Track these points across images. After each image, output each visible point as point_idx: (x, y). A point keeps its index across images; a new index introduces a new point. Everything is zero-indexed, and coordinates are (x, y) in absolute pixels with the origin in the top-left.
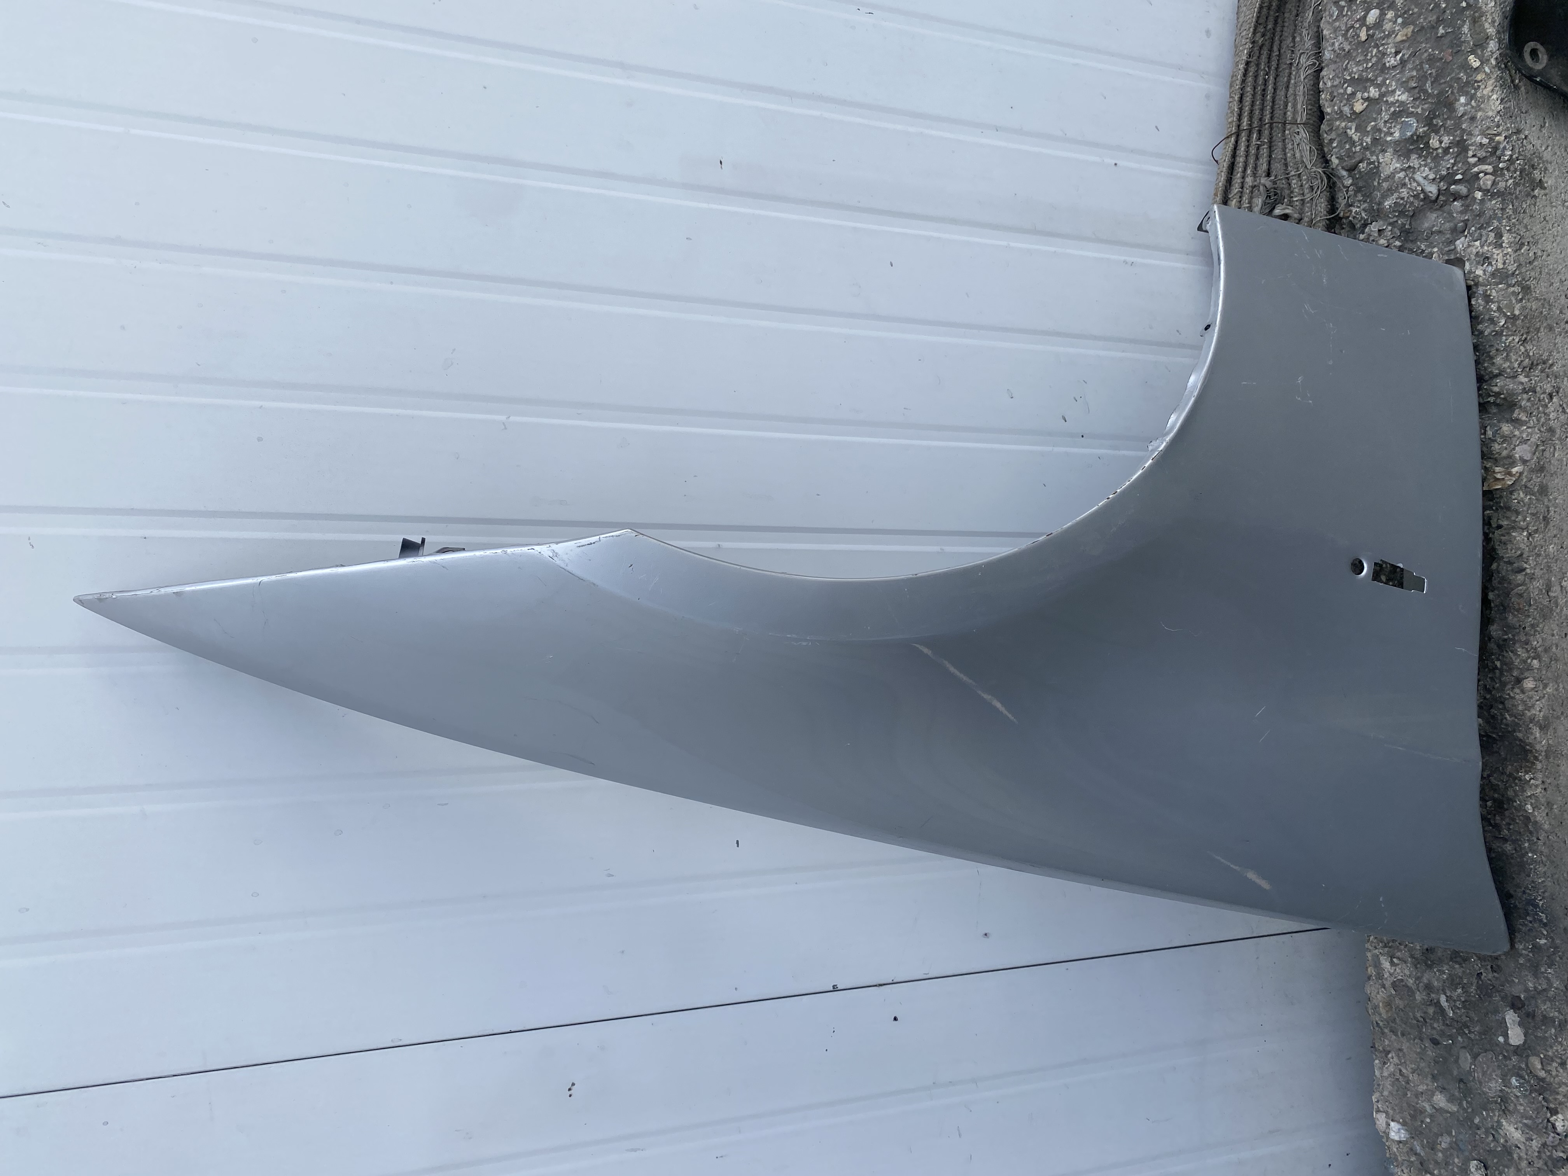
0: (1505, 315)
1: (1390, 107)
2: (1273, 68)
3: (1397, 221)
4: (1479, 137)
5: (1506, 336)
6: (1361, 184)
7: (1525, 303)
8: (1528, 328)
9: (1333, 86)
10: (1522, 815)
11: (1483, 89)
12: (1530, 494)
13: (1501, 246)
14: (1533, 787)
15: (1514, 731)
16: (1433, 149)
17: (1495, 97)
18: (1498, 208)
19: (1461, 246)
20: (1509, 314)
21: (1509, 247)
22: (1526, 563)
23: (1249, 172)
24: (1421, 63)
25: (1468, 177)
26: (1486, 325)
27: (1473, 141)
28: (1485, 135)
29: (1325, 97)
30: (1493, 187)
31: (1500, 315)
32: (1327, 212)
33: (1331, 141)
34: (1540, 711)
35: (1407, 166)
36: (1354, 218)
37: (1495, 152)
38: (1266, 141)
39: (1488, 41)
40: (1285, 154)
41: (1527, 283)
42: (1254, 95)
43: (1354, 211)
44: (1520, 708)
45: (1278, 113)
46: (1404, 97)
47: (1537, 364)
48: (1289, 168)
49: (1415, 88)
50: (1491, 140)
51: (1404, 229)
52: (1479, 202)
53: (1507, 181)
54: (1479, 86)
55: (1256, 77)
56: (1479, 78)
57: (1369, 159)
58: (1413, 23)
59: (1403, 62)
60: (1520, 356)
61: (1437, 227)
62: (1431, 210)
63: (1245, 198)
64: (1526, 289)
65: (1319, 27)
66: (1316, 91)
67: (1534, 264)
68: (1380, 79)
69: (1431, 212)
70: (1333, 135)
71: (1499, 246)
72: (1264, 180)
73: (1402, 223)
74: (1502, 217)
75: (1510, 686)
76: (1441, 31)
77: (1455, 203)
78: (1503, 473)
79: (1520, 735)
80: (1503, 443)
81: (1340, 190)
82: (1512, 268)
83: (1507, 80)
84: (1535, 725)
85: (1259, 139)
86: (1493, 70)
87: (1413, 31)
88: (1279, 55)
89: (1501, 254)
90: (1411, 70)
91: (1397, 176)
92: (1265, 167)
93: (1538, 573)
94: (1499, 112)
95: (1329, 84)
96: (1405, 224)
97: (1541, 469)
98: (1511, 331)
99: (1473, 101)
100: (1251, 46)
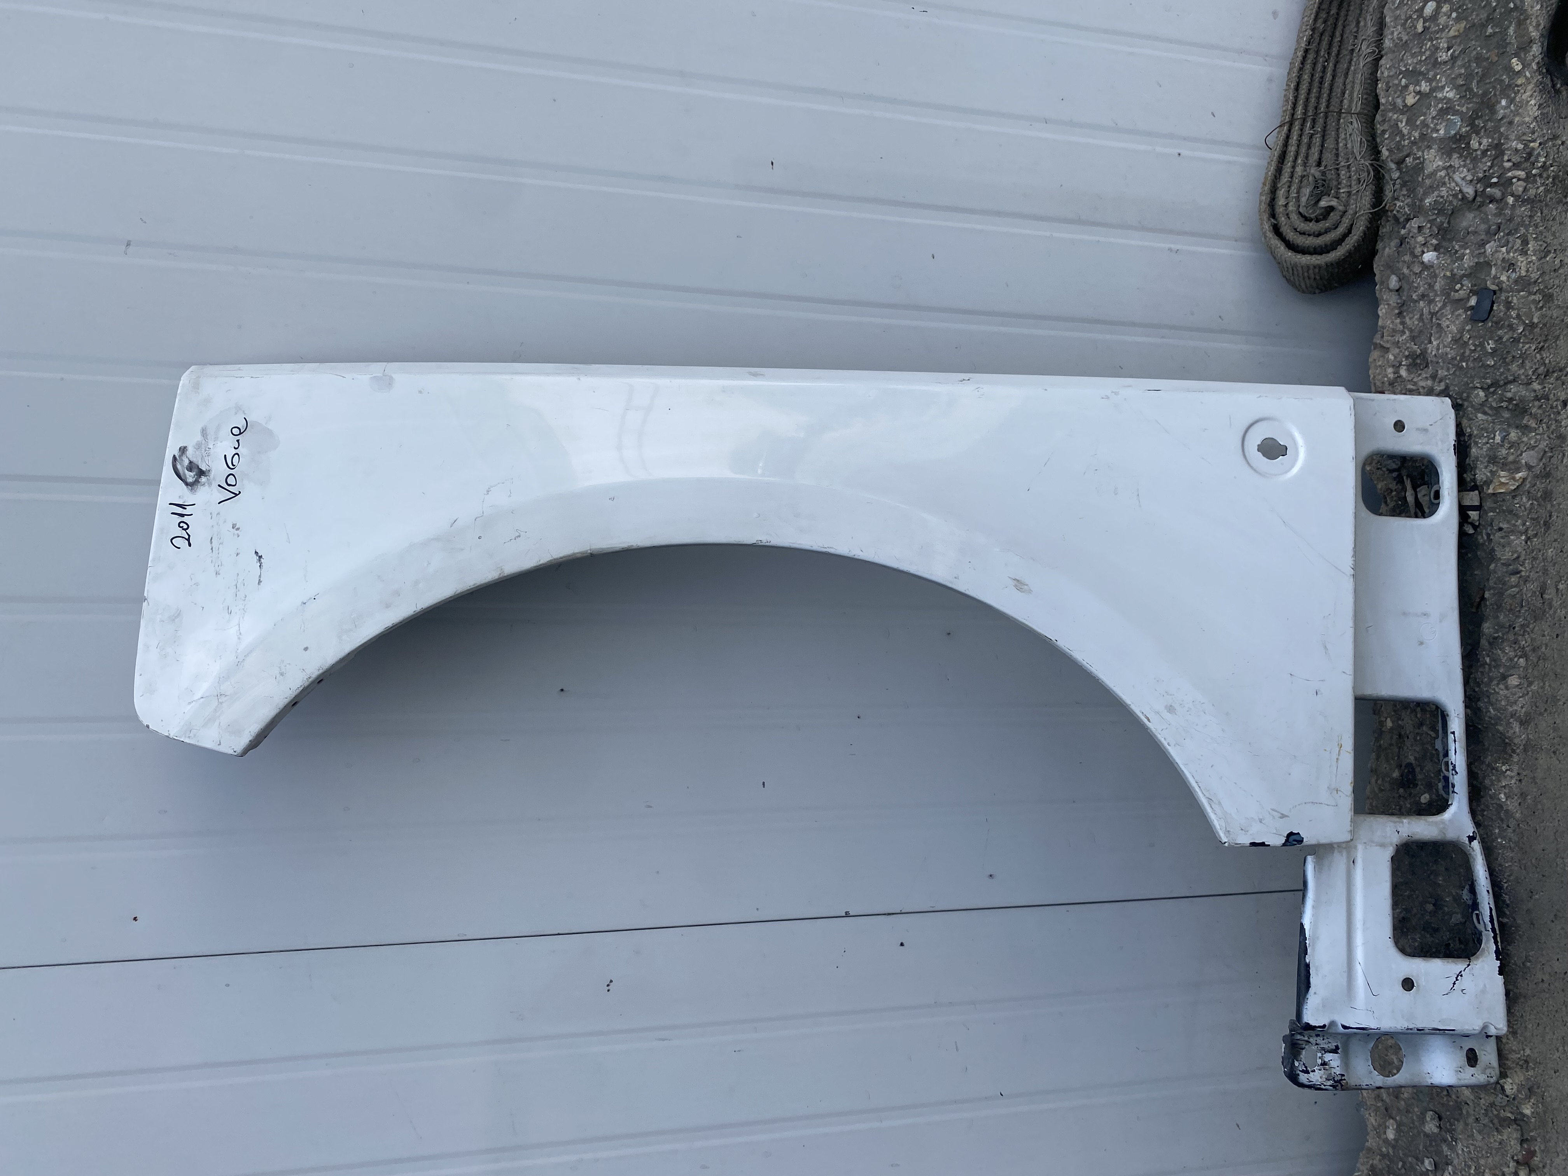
0: (1524, 322)
1: (1438, 104)
2: (1333, 54)
3: (1436, 219)
4: (1515, 142)
5: (1523, 343)
6: (1407, 178)
7: (1546, 311)
8: (1546, 336)
9: (1388, 76)
10: (1496, 804)
11: (1522, 94)
12: (1533, 500)
13: (1526, 253)
14: (1508, 778)
15: (1496, 724)
16: (1473, 150)
17: (1533, 102)
18: (1526, 216)
19: (1490, 250)
20: (1527, 322)
21: (1534, 255)
22: (1521, 565)
23: (1299, 161)
24: (1469, 61)
25: (1503, 181)
26: (1506, 331)
27: (1509, 146)
28: (1521, 140)
29: (1382, 86)
30: (1524, 194)
31: (1519, 322)
32: (1371, 206)
33: (1384, 132)
34: (1522, 707)
35: (1448, 164)
36: (1398, 211)
37: (1530, 158)
38: (1319, 130)
39: (1531, 44)
40: (1337, 144)
41: (1550, 291)
42: (1311, 84)
43: (1398, 205)
44: (1503, 703)
45: (1335, 101)
46: (1451, 95)
47: (1554, 372)
48: (1340, 158)
49: (1463, 85)
50: (1526, 145)
51: (1442, 227)
52: (1510, 207)
53: (1538, 188)
54: (1519, 91)
55: (1315, 64)
56: (1519, 82)
57: (1415, 154)
58: (1466, 19)
59: (1453, 58)
60: (1535, 364)
61: (1473, 227)
62: (1470, 210)
63: (1294, 188)
64: (1548, 298)
65: (1382, 13)
66: (1373, 80)
67: (1560, 272)
68: (1431, 74)
69: (1470, 212)
70: (1386, 126)
71: (1524, 252)
72: (1314, 171)
73: (1441, 222)
74: (1529, 225)
75: (1495, 682)
76: (1490, 30)
77: (1491, 205)
78: (1508, 478)
79: (1501, 728)
80: (1510, 448)
81: (1388, 182)
82: (1534, 276)
83: (1548, 84)
84: (1516, 720)
85: (1313, 127)
86: (1533, 74)
87: (1465, 27)
88: (1341, 41)
89: (1525, 262)
90: (1460, 67)
91: (1439, 174)
92: (1316, 156)
93: (1533, 575)
94: (1536, 118)
95: (1386, 74)
96: (1444, 222)
97: (1548, 475)
98: (1528, 338)
99: (1512, 105)
100: (1310, 33)
